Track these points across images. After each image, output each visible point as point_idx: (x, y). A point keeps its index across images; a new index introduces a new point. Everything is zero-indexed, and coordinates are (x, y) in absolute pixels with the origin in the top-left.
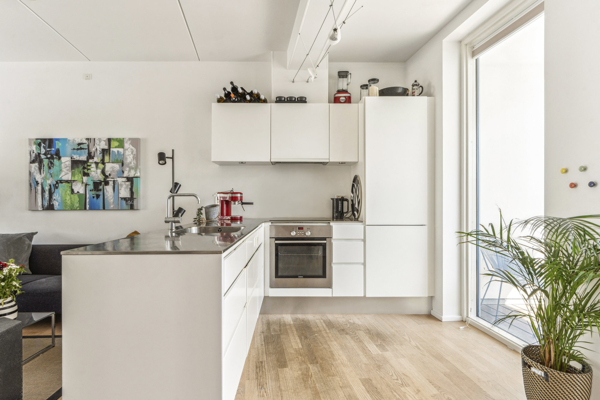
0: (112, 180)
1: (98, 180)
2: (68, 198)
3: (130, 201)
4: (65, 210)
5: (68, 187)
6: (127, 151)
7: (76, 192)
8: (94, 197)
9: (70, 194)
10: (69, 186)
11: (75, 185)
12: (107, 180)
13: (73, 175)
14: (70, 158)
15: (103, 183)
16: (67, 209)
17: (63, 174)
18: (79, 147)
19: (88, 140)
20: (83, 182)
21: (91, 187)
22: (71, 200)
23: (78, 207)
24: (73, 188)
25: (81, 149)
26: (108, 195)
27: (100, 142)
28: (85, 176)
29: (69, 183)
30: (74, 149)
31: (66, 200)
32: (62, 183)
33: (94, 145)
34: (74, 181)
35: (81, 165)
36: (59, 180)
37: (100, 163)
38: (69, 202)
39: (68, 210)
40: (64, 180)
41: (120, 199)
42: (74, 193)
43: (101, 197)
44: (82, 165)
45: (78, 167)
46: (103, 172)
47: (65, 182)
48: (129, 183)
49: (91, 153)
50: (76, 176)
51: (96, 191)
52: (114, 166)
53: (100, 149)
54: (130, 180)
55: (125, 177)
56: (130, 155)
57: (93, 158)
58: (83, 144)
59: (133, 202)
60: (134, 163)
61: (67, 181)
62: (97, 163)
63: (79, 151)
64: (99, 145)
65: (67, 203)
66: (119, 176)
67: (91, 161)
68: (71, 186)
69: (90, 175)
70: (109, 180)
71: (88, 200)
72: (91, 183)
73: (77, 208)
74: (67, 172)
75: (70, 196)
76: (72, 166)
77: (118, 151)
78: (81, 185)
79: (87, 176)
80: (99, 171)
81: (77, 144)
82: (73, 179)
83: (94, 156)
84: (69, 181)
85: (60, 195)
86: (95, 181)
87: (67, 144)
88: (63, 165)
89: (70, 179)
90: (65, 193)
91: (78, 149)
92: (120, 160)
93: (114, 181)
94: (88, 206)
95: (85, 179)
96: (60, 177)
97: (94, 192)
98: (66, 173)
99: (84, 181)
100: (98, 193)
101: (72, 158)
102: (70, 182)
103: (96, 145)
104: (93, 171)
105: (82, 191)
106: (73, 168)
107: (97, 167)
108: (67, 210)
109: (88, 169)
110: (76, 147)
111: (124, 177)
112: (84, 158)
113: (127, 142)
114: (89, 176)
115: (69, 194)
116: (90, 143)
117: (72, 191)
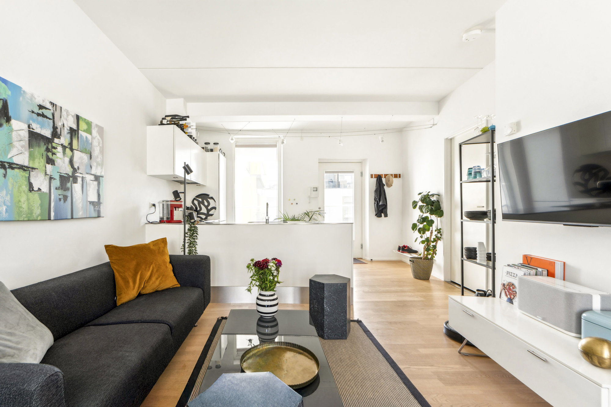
0: (81, 175)
1: (66, 174)
2: (23, 198)
3: (97, 206)
4: (18, 221)
5: (24, 178)
6: (94, 140)
7: (36, 189)
8: (60, 199)
9: (26, 192)
10: (26, 177)
11: (35, 177)
12: (76, 175)
13: (32, 157)
14: (26, 126)
15: (71, 179)
16: (22, 219)
17: (14, 152)
18: (40, 112)
19: (53, 106)
20: (46, 173)
21: (56, 183)
22: (29, 203)
23: (39, 215)
24: (32, 180)
25: (43, 116)
26: (77, 198)
27: (68, 115)
28: (49, 164)
29: (24, 170)
30: (33, 112)
31: (20, 201)
32: (13, 168)
33: (61, 117)
34: (33, 168)
35: (43, 144)
36: (7, 163)
37: (68, 148)
38: (25, 206)
39: (24, 221)
40: (17, 165)
41: (88, 203)
42: (33, 190)
43: (69, 199)
44: (45, 145)
45: (39, 146)
46: (71, 162)
47: (19, 168)
48: (96, 183)
49: (57, 128)
50: (37, 160)
51: (63, 191)
52: (82, 157)
53: (68, 126)
54: (97, 178)
55: (93, 175)
56: (98, 147)
57: (59, 138)
58: (46, 108)
59: (100, 208)
60: (100, 158)
61: (22, 168)
62: (64, 146)
63: (40, 118)
64: (66, 120)
65: (21, 207)
66: (88, 172)
67: (56, 140)
68: (29, 178)
69: (56, 164)
70: (77, 176)
71: (52, 204)
72: (57, 177)
73: (37, 217)
74: (21, 150)
75: (27, 195)
76: (29, 140)
77: (86, 137)
78: (44, 177)
79: (52, 165)
80: (67, 160)
81: (38, 106)
82: (31, 166)
83: (61, 135)
84: (25, 166)
85: (10, 192)
86: (62, 174)
87: (21, 99)
88: (14, 134)
89: (26, 164)
90: (19, 188)
91: (38, 115)
92: (89, 150)
93: (83, 178)
94: (52, 214)
95: (49, 167)
96: (9, 156)
97: (60, 192)
98: (21, 152)
99: (48, 173)
100: (65, 193)
101: (29, 127)
102: (27, 170)
103: (62, 118)
104: (60, 158)
105: (45, 189)
106: (30, 145)
107: (64, 152)
108: (21, 221)
109: (54, 154)
110: (36, 110)
111: (91, 174)
112: (47, 133)
113: (94, 128)
114: (54, 165)
115: (24, 192)
116: (55, 111)
117: (31, 188)
